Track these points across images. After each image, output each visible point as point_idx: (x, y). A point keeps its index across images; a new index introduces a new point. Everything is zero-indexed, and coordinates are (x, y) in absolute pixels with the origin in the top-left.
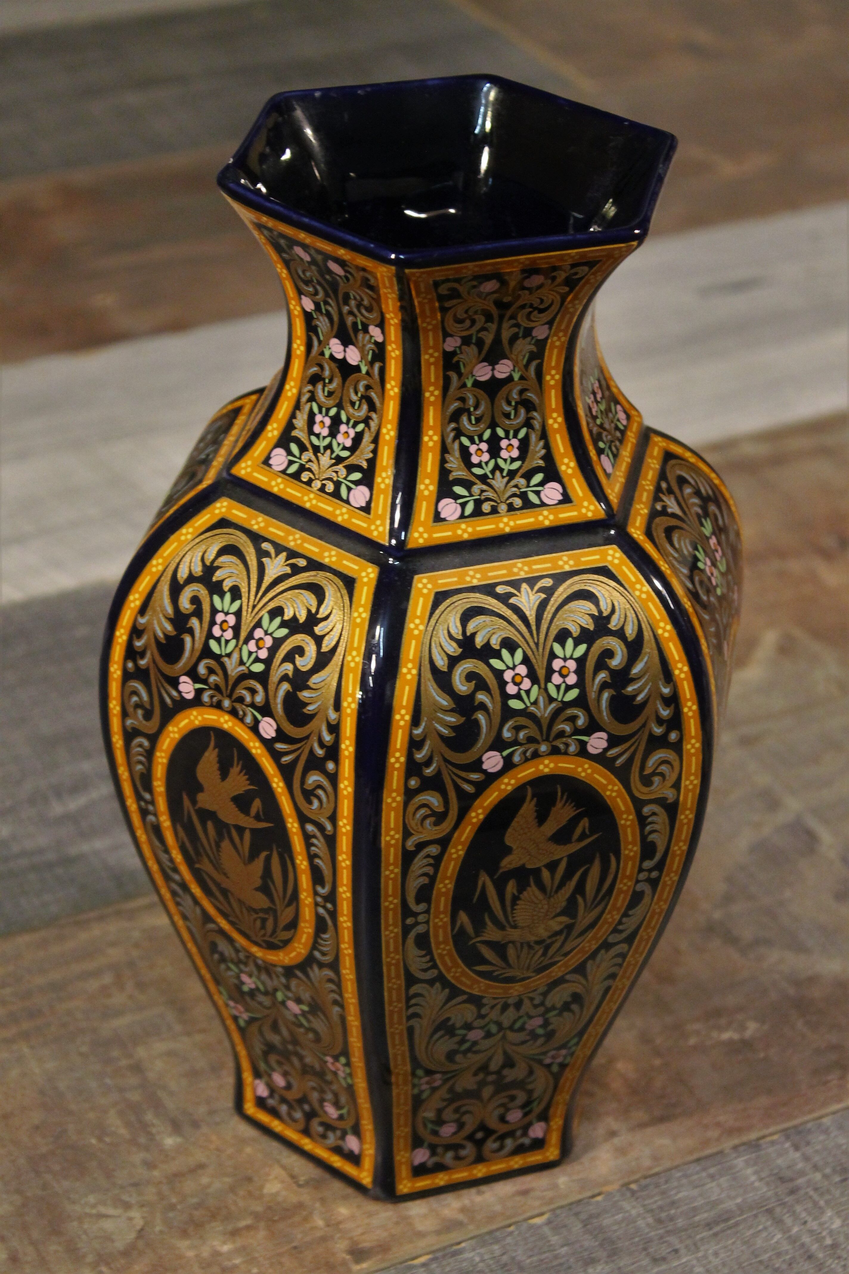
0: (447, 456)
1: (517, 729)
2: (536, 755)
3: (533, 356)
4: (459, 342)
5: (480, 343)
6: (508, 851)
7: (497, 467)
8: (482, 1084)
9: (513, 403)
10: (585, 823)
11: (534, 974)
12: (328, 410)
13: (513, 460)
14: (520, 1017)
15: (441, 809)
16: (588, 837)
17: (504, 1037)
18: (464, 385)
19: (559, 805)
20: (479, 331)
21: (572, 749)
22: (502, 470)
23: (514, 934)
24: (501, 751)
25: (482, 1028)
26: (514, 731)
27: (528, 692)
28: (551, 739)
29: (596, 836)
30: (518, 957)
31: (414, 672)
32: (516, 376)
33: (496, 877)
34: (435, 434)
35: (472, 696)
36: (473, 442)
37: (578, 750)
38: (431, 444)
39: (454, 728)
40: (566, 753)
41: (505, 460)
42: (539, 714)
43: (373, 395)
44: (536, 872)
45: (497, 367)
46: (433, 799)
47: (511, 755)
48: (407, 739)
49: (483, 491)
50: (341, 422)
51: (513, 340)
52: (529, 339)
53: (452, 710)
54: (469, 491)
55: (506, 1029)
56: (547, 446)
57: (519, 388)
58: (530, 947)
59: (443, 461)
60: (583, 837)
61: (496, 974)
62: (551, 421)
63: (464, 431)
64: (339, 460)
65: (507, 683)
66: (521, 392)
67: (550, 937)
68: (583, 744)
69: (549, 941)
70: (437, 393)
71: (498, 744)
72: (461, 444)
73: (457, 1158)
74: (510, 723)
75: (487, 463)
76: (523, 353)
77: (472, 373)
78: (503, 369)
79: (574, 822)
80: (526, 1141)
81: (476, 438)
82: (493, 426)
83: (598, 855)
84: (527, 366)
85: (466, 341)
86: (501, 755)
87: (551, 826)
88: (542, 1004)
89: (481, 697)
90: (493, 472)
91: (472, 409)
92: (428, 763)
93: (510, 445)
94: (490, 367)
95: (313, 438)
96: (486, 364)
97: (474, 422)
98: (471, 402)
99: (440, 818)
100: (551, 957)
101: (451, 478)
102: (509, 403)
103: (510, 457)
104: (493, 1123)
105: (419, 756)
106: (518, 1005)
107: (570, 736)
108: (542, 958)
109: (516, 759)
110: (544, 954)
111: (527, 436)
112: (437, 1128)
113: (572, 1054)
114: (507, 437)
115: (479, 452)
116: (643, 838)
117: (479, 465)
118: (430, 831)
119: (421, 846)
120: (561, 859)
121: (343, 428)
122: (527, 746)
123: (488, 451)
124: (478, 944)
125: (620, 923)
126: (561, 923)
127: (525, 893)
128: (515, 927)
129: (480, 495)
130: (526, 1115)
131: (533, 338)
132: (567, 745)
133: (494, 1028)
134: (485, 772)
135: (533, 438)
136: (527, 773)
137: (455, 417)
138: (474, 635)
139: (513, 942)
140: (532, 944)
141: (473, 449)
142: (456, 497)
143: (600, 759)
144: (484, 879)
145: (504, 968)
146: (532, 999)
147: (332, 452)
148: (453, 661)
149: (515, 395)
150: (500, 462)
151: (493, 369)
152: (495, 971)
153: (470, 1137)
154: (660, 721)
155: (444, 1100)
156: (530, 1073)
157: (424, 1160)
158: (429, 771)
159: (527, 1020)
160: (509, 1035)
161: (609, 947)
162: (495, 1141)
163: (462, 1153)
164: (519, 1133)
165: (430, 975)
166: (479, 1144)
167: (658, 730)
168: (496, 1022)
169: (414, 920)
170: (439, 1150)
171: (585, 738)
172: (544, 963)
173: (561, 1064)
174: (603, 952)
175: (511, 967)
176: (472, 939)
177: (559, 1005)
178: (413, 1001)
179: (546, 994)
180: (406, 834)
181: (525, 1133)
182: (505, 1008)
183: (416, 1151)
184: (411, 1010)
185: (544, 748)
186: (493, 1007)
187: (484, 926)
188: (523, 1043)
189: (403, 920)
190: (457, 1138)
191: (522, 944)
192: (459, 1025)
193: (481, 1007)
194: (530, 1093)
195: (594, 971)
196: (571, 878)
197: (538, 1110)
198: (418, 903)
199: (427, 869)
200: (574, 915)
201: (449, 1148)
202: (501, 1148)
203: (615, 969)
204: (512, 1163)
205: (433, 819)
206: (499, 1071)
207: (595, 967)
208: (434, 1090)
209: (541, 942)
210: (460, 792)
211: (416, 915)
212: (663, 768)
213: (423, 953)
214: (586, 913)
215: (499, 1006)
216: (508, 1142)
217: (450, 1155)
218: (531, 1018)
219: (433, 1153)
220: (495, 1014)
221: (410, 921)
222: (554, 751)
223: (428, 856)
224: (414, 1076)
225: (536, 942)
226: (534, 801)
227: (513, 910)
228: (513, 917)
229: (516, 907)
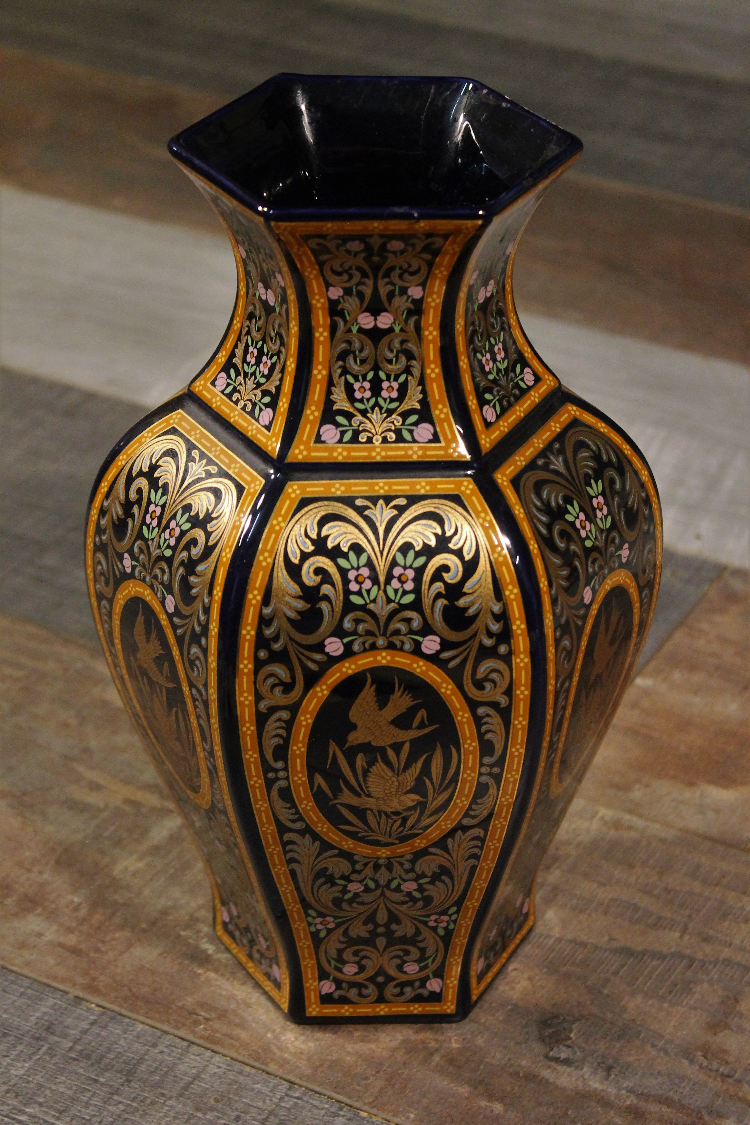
0: (333, 389)
1: (357, 621)
2: (374, 647)
3: (410, 313)
4: (341, 293)
5: (361, 296)
6: (353, 727)
7: (377, 404)
8: (374, 934)
9: (395, 351)
10: (422, 713)
11: (397, 842)
12: (257, 343)
13: (392, 400)
14: (394, 879)
15: (288, 680)
16: (426, 726)
17: (383, 894)
18: (350, 331)
19: (397, 694)
20: (357, 285)
21: (407, 647)
22: (381, 408)
23: (370, 803)
24: (341, 638)
25: (361, 882)
26: (354, 624)
27: (368, 591)
28: (388, 635)
29: (434, 727)
30: (379, 823)
31: (270, 560)
32: (397, 329)
34: (323, 369)
35: (318, 588)
36: (357, 380)
37: (412, 649)
38: (319, 377)
39: (299, 613)
40: (401, 650)
41: (385, 400)
42: (377, 612)
43: (283, 332)
44: (382, 750)
45: (378, 318)
46: (281, 671)
47: (351, 642)
48: (257, 615)
49: (361, 423)
50: (264, 354)
51: (391, 296)
52: (405, 297)
53: (299, 597)
54: (350, 422)
55: (383, 887)
56: (424, 392)
57: (400, 339)
58: (388, 817)
59: (329, 393)
60: (422, 726)
61: (360, 835)
62: (429, 371)
63: (349, 370)
64: (258, 385)
65: (350, 581)
66: (402, 342)
67: (405, 810)
68: (418, 644)
69: (405, 814)
70: (325, 334)
71: (339, 632)
72: (346, 381)
73: (361, 995)
74: (351, 616)
75: (368, 400)
76: (402, 309)
77: (356, 321)
78: (385, 321)
79: (412, 712)
80: (425, 993)
81: (360, 378)
82: (376, 368)
83: (438, 745)
84: (406, 321)
85: (348, 292)
86: (342, 642)
87: (391, 712)
88: (412, 870)
89: (326, 589)
90: (373, 408)
91: (357, 352)
92: (276, 638)
93: (390, 386)
94: (373, 318)
95: (245, 365)
96: (369, 314)
97: (358, 363)
98: (357, 345)
99: (288, 688)
100: (411, 829)
101: (335, 408)
102: (392, 351)
103: (390, 397)
104: (392, 971)
105: (268, 632)
106: (389, 867)
107: (405, 635)
108: (402, 829)
109: (356, 647)
110: (403, 826)
111: (406, 381)
112: (340, 966)
113: (455, 921)
114: (388, 379)
115: (362, 390)
116: (481, 736)
117: (361, 401)
118: (278, 697)
119: (273, 710)
120: (403, 743)
121: (264, 359)
122: (366, 638)
123: (370, 389)
125: (470, 808)
126: (413, 801)
127: (374, 768)
128: (369, 796)
129: (359, 426)
130: (421, 969)
131: (409, 297)
132: (403, 643)
133: (372, 885)
134: (327, 654)
135: (413, 382)
136: (366, 661)
137: (343, 356)
138: (327, 537)
139: (371, 810)
141: (357, 386)
142: (338, 425)
143: (433, 659)
144: (333, 748)
145: (367, 832)
146: (401, 864)
147: (255, 378)
148: (305, 556)
149: (396, 344)
150: (381, 401)
151: (376, 320)
152: (358, 833)
153: (372, 979)
154: (490, 634)
155: (342, 942)
156: (418, 932)
157: (331, 991)
158: (277, 646)
159: (401, 882)
160: (388, 893)
161: (465, 829)
162: (395, 987)
163: (365, 992)
164: (417, 984)
165: (298, 826)
166: (381, 987)
167: (488, 642)
168: (372, 879)
169: (274, 775)
170: (344, 985)
171: (420, 639)
172: (405, 833)
173: (446, 929)
174: (460, 832)
175: (373, 831)
176: (331, 800)
177: (429, 874)
178: (289, 847)
179: (413, 862)
180: (258, 698)
181: (423, 985)
182: (377, 867)
183: (323, 982)
184: (289, 855)
185: (381, 642)
186: (365, 865)
187: (341, 790)
188: (403, 903)
189: (265, 774)
190: (360, 978)
191: (379, 812)
192: (337, 875)
193: (353, 863)
194: (423, 950)
195: (456, 849)
196: (416, 761)
197: (433, 967)
198: (276, 761)
199: (280, 731)
200: (424, 795)
201: (352, 985)
202: (402, 994)
203: (476, 851)
204: (412, 1008)
205: (281, 688)
206: (387, 925)
207: (456, 845)
208: (329, 931)
209: (397, 813)
210: (305, 668)
211: (276, 771)
212: (494, 676)
213: (288, 805)
214: (435, 796)
215: (371, 865)
216: (408, 990)
217: (354, 991)
218: (405, 881)
219: (339, 987)
220: (369, 871)
221: (271, 775)
222: (391, 646)
223: (279, 720)
224: (307, 915)
225: (392, 813)
226: (374, 687)
227: (365, 781)
228: (367, 787)
229: (367, 779)
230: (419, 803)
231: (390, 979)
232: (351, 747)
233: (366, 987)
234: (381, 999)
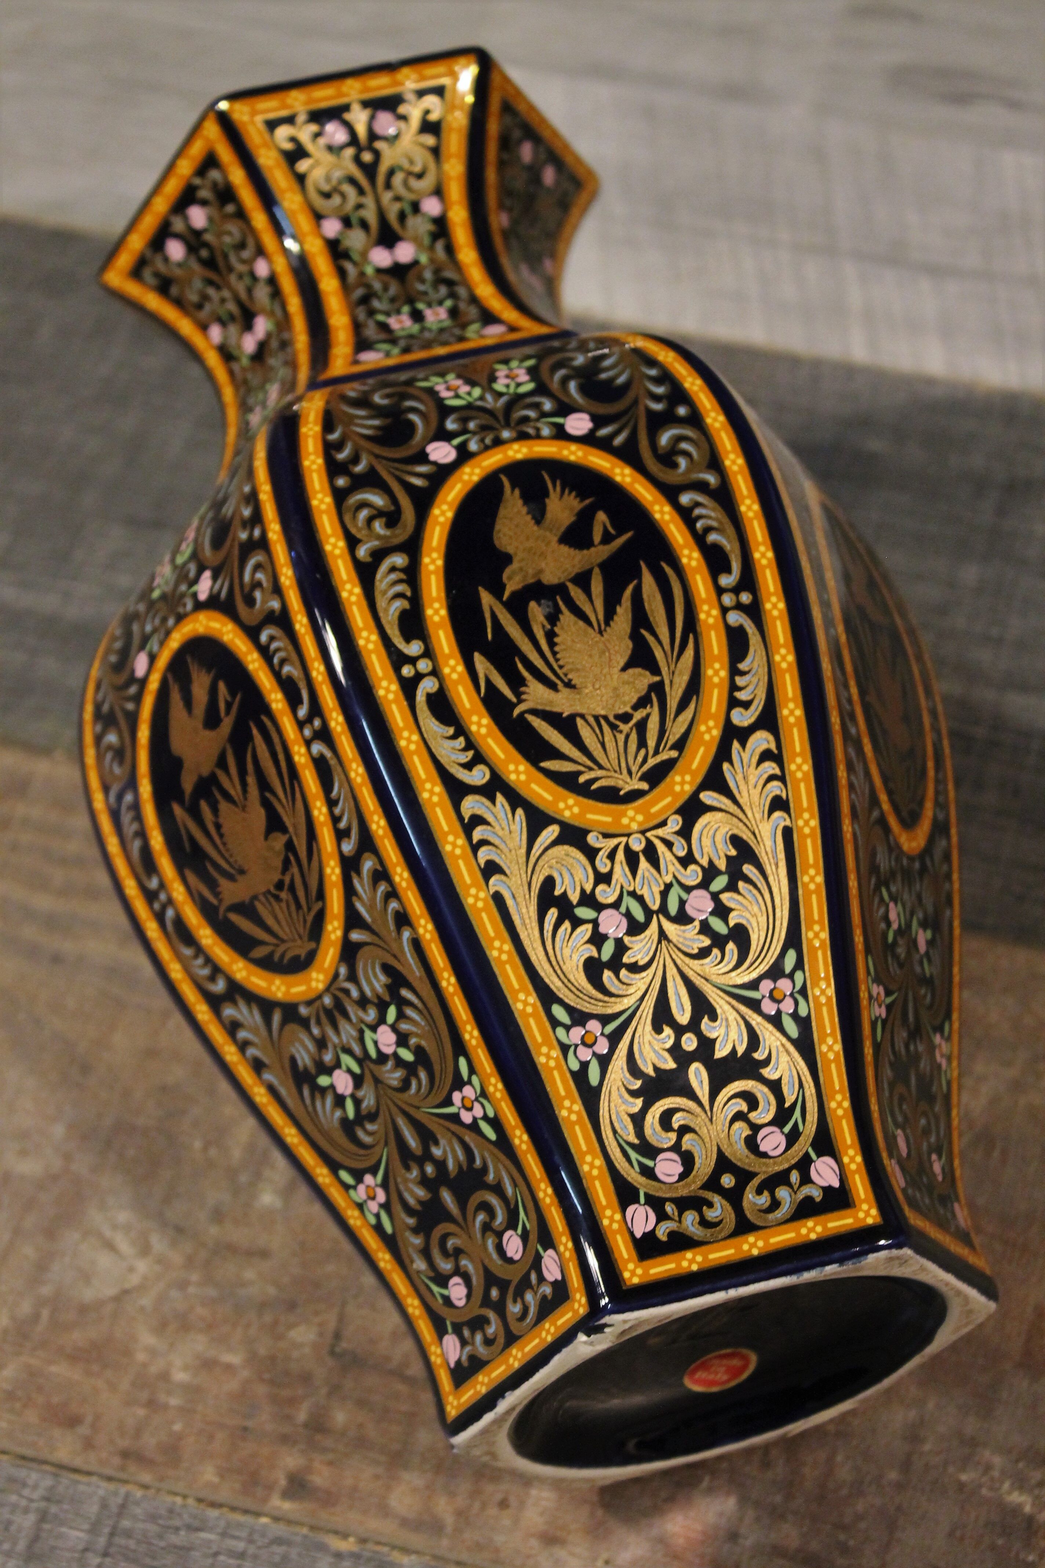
0: (362, 329)
1: (464, 419)
2: (498, 442)
3: (435, 238)
4: (339, 226)
5: (365, 225)
7: (424, 328)
9: (430, 284)
10: (601, 517)
13: (443, 322)
14: (668, 887)
15: (390, 508)
16: (613, 538)
17: (662, 934)
18: (364, 273)
19: (555, 496)
20: (356, 211)
21: (546, 431)
22: (431, 329)
24: (448, 441)
26: (461, 423)
27: (468, 393)
28: (513, 426)
29: (626, 537)
30: (603, 746)
32: (424, 260)
33: (505, 598)
35: (397, 405)
36: (390, 317)
38: (340, 323)
39: (379, 429)
40: (538, 437)
41: (433, 323)
42: (488, 405)
44: (563, 592)
45: (395, 249)
46: (375, 498)
47: (464, 442)
49: (409, 342)
51: (402, 219)
52: (421, 217)
53: (373, 416)
54: (394, 346)
55: (657, 910)
57: (431, 269)
58: (614, 727)
60: (607, 539)
61: (582, 779)
62: (480, 293)
63: (377, 311)
65: (439, 392)
66: (435, 272)
67: (635, 707)
68: (560, 428)
69: (638, 715)
70: (335, 283)
71: (444, 435)
72: (377, 319)
74: (452, 415)
75: (411, 327)
76: (422, 234)
77: (369, 261)
78: (405, 252)
79: (584, 520)
81: (394, 314)
82: (411, 303)
83: (643, 565)
84: (432, 249)
85: (347, 222)
86: (451, 443)
89: (409, 403)
90: (420, 332)
91: (382, 293)
92: (355, 459)
93: (436, 312)
94: (389, 253)
96: (382, 250)
97: (387, 302)
98: (378, 286)
99: (392, 518)
100: (656, 752)
102: (425, 285)
103: (439, 321)
105: (342, 456)
107: (538, 421)
108: (643, 752)
109: (473, 446)
110: (642, 743)
111: (455, 305)
112: (649, 1163)
114: (430, 307)
115: (400, 322)
116: (700, 540)
117: (403, 330)
118: (382, 535)
119: (379, 555)
122: (483, 434)
123: (410, 319)
124: (527, 716)
125: (734, 687)
126: (641, 683)
128: (570, 684)
130: (793, 1138)
131: (425, 215)
132: (538, 430)
133: (638, 912)
134: (435, 463)
135: (463, 305)
136: (494, 460)
137: (364, 300)
139: (582, 716)
140: (612, 719)
142: (379, 350)
143: (588, 440)
144: (488, 600)
146: (669, 845)
149: (429, 277)
150: (428, 325)
151: (393, 254)
152: (580, 773)
153: (713, 1183)
154: (657, 398)
155: (634, 1094)
156: (754, 1041)
157: (649, 1228)
158: (359, 469)
159: (684, 896)
160: (670, 928)
161: (743, 735)
162: (759, 1192)
163: (711, 1215)
164: (795, 1177)
165: (479, 776)
166: (734, 1197)
167: (658, 407)
168: (633, 894)
169: (412, 673)
170: (669, 1208)
171: (559, 420)
172: (652, 762)
173: (795, 1016)
174: (736, 745)
175: (601, 767)
176: (515, 706)
177: (722, 865)
178: (478, 833)
179: (685, 832)
180: (352, 542)
181: (806, 1179)
182: (632, 860)
183: (630, 1210)
184: (484, 854)
185: (506, 434)
186: (612, 856)
187: (522, 682)
188: (704, 953)
189: (397, 669)
190: (692, 1186)
191: (596, 718)
192: (574, 897)
193: (591, 854)
194: (775, 1087)
195: (743, 787)
196: (619, 602)
197: (809, 1129)
198: (408, 640)
199: (400, 588)
200: (655, 670)
201: (684, 1204)
202: (775, 1204)
203: (775, 788)
204: (804, 1231)
205: (384, 520)
206: (694, 1026)
207: (739, 777)
208: (604, 1061)
209: (625, 718)
210: (409, 488)
211: (413, 661)
212: (684, 446)
213: (451, 731)
214: (672, 667)
215: (620, 855)
216: (782, 1193)
217: (690, 1218)
218: (688, 889)
219: (662, 1216)
220: (621, 871)
221: (407, 671)
222: (523, 436)
223: (393, 569)
224: (555, 1023)
225: (617, 717)
226: (517, 492)
227: (554, 654)
228: (561, 667)
229: (557, 649)
230: (653, 687)
231: (744, 1177)
232: (514, 594)
233: (710, 1205)
234: (744, 1226)
